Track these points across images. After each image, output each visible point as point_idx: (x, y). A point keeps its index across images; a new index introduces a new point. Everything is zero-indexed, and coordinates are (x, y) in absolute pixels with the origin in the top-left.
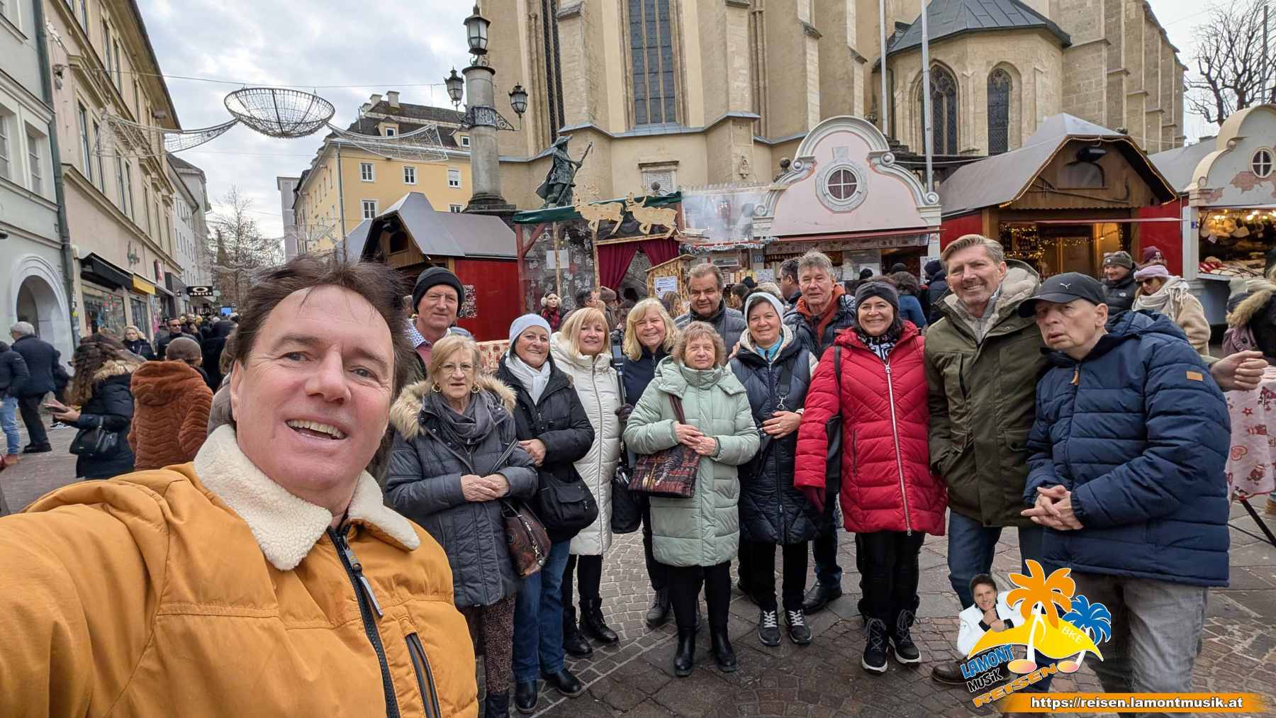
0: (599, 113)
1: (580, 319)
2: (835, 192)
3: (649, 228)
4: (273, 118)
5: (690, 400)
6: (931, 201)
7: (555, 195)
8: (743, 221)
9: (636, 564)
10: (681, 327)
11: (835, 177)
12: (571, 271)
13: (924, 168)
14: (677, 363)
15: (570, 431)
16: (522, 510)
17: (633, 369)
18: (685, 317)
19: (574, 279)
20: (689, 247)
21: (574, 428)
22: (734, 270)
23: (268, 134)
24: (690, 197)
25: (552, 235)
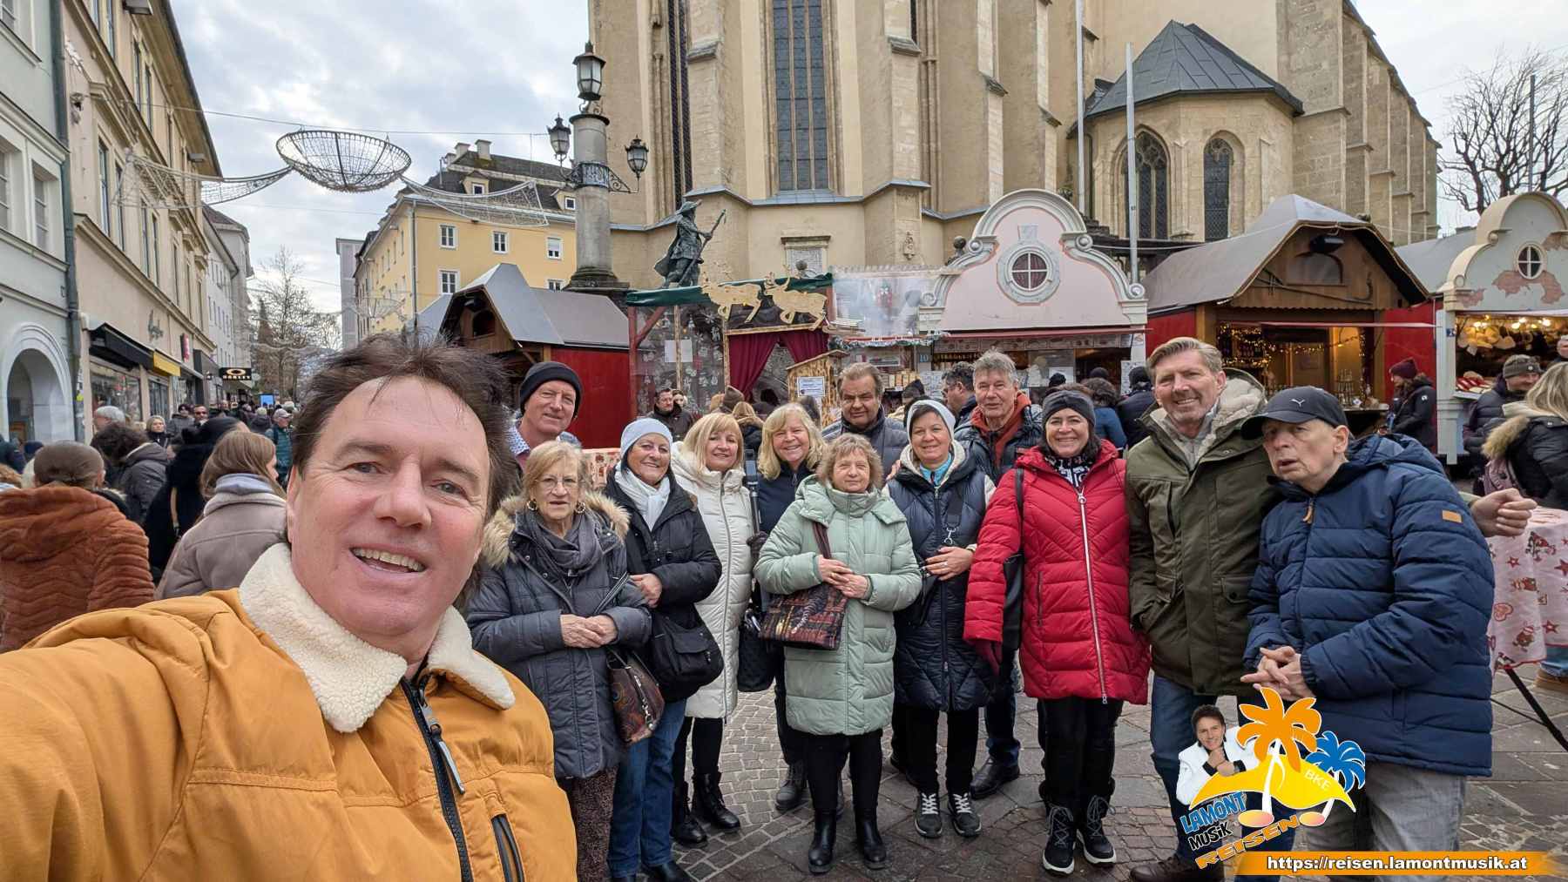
0: (735, 174)
1: (707, 427)
2: (1021, 280)
3: (792, 316)
4: (335, 167)
5: (838, 530)
6: (1135, 294)
7: (677, 272)
8: (906, 311)
9: (764, 731)
10: (829, 440)
11: (1021, 262)
12: (694, 365)
13: (1128, 255)
14: (823, 484)
15: (693, 565)
16: (631, 661)
17: (768, 488)
18: (836, 428)
19: (698, 376)
20: (840, 341)
21: (696, 561)
22: (896, 371)
23: (328, 186)
24: (843, 280)
25: (672, 321)
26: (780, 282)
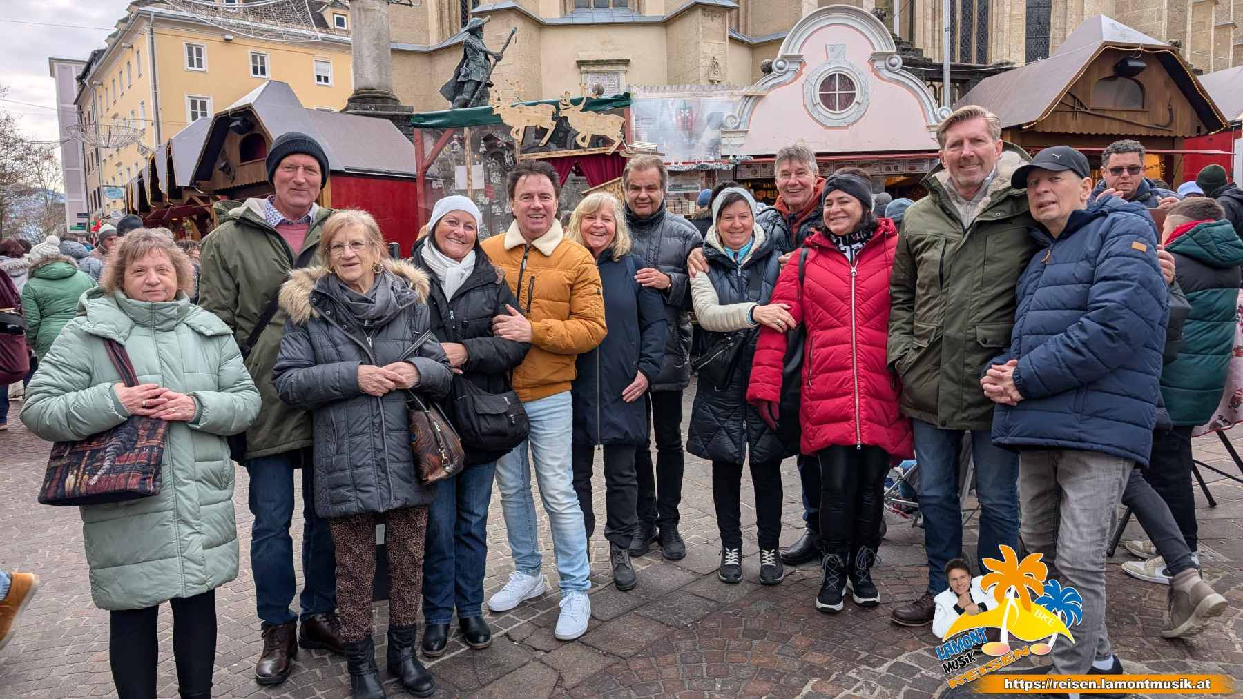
2: (827, 101)
3: (588, 139)
7: (465, 96)
8: (708, 134)
11: (828, 83)
12: (486, 193)
13: (941, 80)
19: (491, 204)
24: (640, 100)
25: (463, 146)
26: (576, 102)
